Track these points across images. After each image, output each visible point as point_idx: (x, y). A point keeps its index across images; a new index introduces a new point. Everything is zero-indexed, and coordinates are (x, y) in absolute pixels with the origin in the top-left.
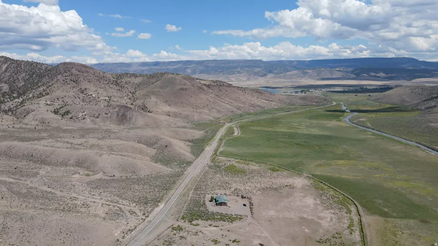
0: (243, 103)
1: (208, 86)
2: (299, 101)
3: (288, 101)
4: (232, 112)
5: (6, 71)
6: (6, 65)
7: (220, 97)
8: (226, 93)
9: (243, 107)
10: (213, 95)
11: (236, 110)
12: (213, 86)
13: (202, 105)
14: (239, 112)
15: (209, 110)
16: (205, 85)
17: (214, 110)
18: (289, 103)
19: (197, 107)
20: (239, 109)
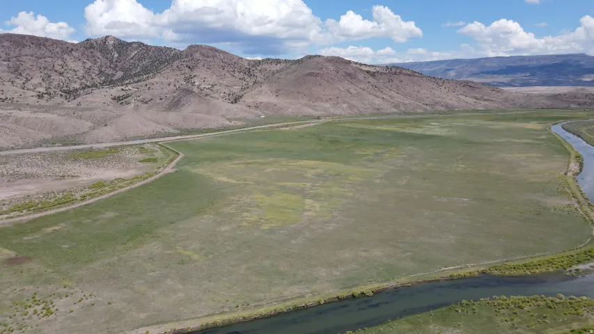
1: (373, 75)
5: (132, 58)
6: (136, 52)
7: (378, 89)
8: (399, 84)
9: (404, 104)
10: (365, 86)
12: (381, 73)
13: (329, 97)
15: (335, 104)
16: (368, 72)
17: (344, 105)
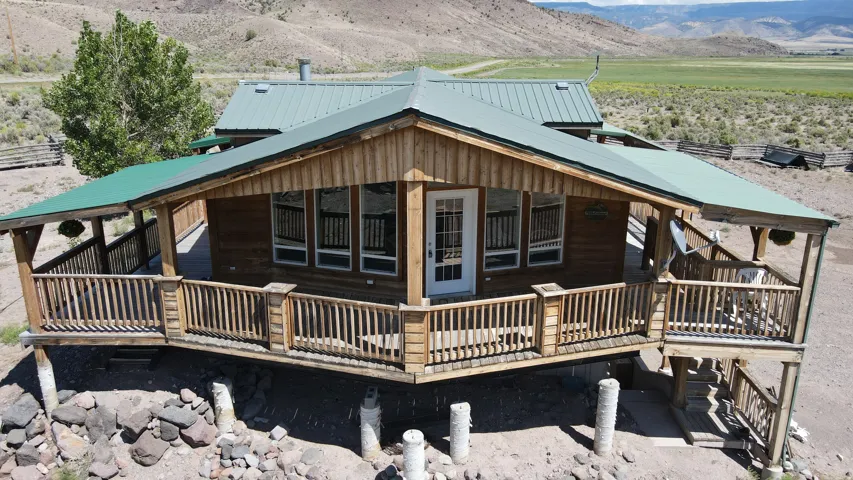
0: (556, 38)
2: (703, 47)
3: (672, 47)
4: (528, 50)
7: (492, 19)
8: (512, 14)
10: (475, 13)
11: (540, 49)
13: (445, 28)
14: (546, 53)
15: (464, 39)
17: (478, 42)
18: (675, 52)
19: (429, 30)
20: (545, 46)
